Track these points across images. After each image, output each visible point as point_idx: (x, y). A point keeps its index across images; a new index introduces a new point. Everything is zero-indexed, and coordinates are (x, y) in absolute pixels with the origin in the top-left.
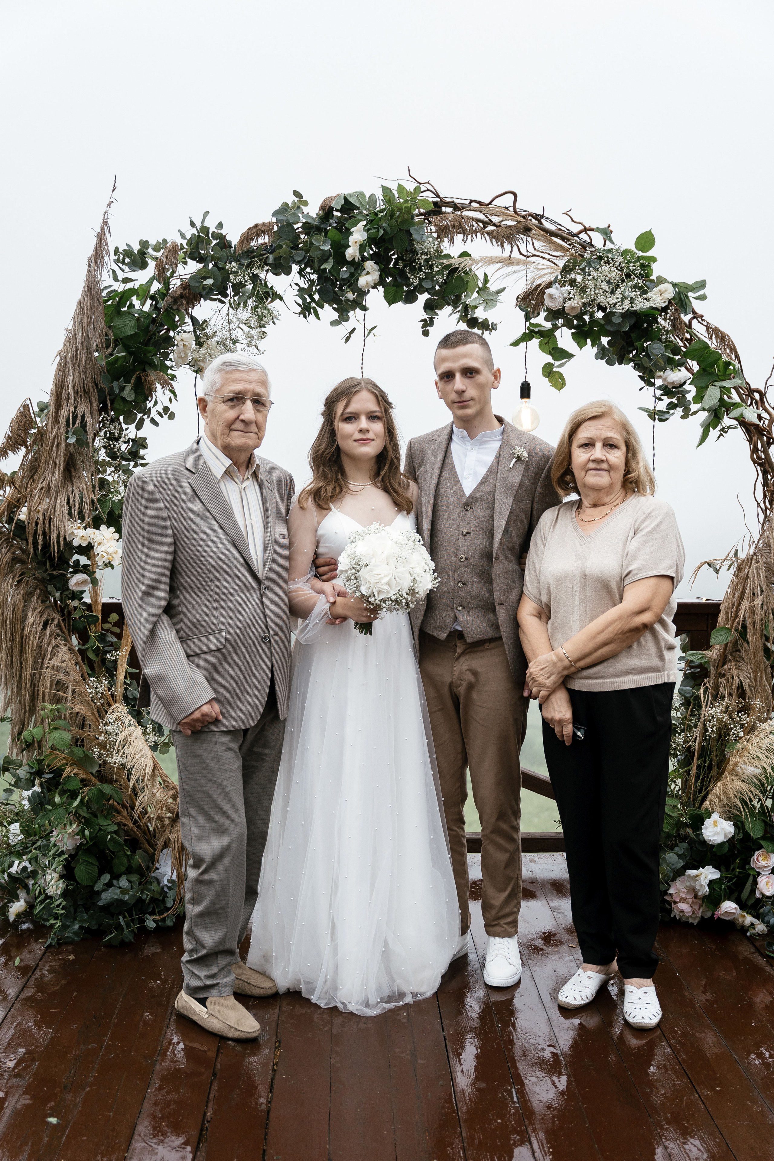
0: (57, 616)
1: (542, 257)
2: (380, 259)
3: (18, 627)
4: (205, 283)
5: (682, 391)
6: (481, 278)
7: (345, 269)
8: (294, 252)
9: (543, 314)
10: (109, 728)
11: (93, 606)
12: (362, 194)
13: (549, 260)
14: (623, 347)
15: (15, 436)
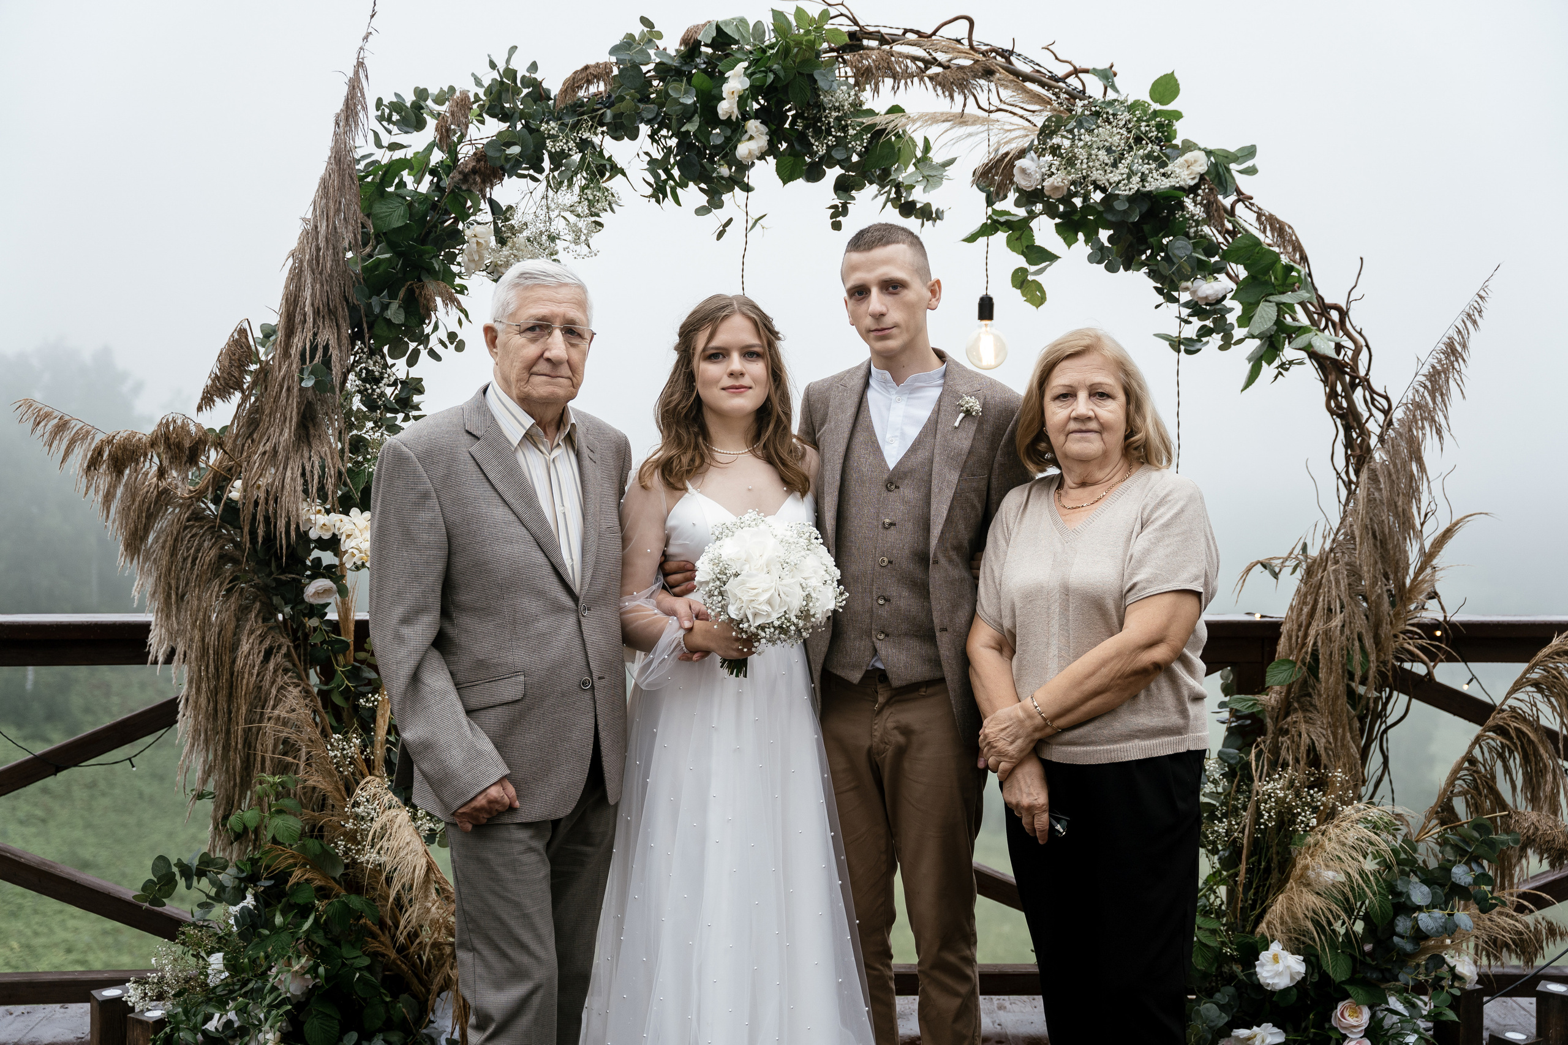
0: (286, 642)
1: (1011, 112)
2: (770, 117)
3: (226, 659)
4: (508, 152)
5: (1220, 309)
6: (920, 144)
7: (718, 130)
8: (641, 106)
9: (1012, 196)
10: (360, 810)
11: (341, 625)
12: (743, 21)
13: (1021, 117)
14: (1131, 245)
15: (225, 375)
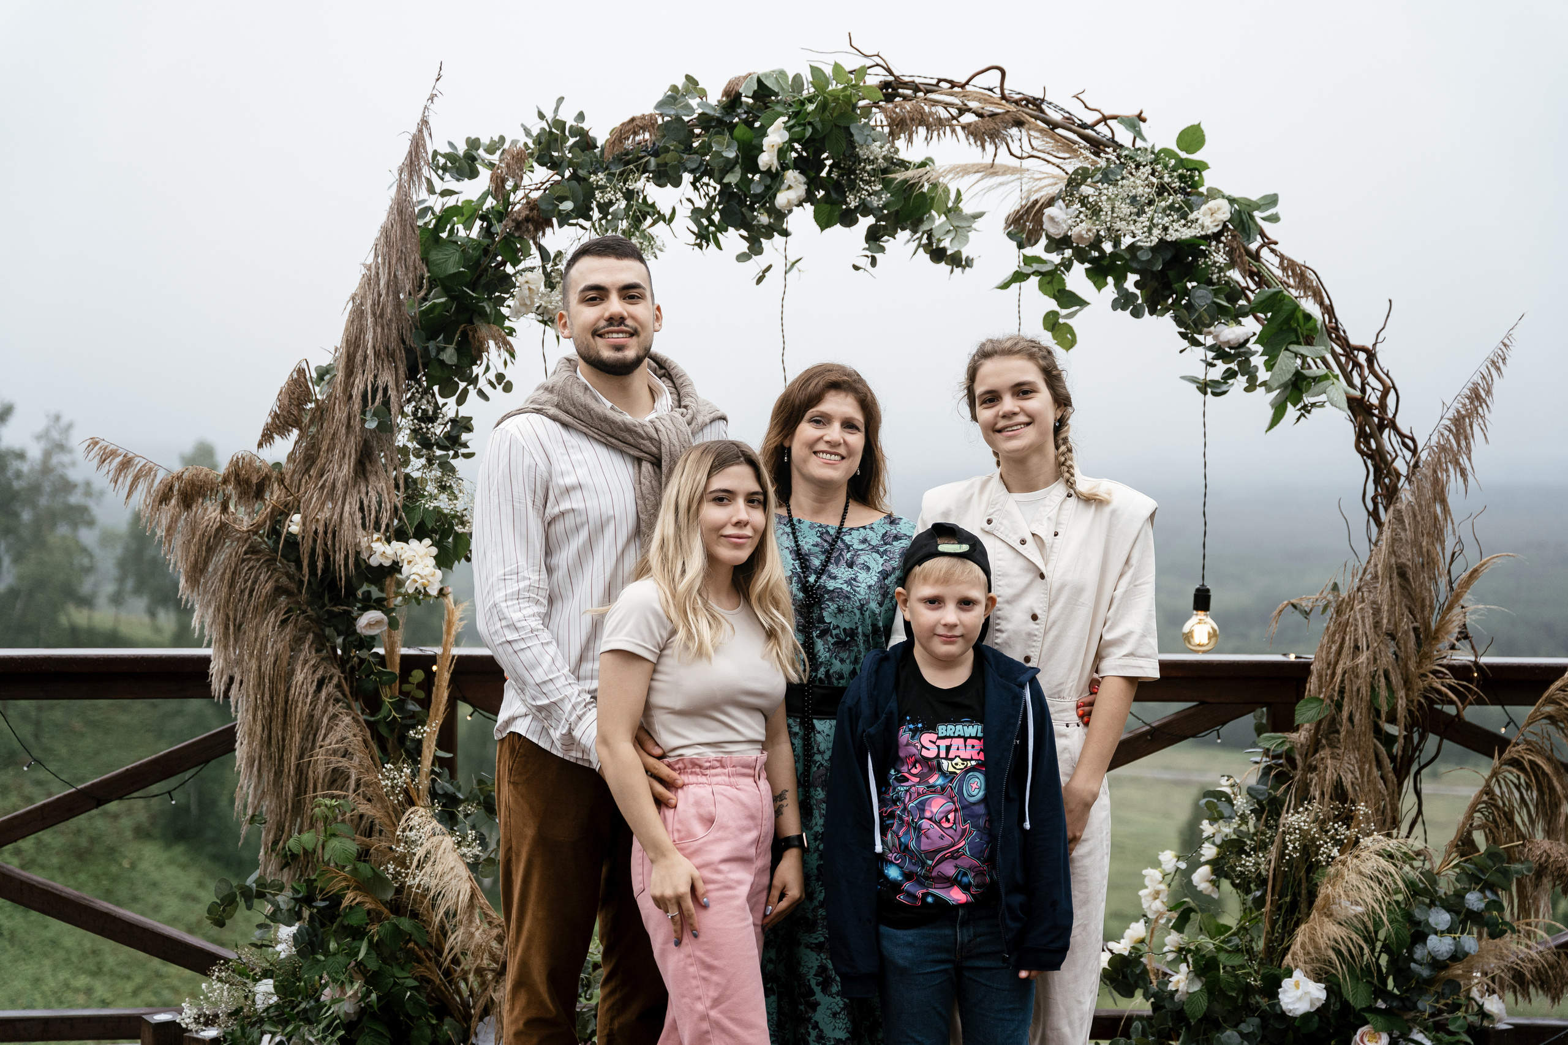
0: (336, 672)
1: (1040, 159)
2: (808, 166)
3: (282, 688)
4: (560, 206)
5: (1245, 353)
6: (953, 196)
7: (758, 179)
8: (685, 156)
9: (1043, 242)
10: (412, 835)
11: (387, 658)
12: (782, 73)
13: (1052, 163)
14: (1155, 291)
15: (285, 413)
